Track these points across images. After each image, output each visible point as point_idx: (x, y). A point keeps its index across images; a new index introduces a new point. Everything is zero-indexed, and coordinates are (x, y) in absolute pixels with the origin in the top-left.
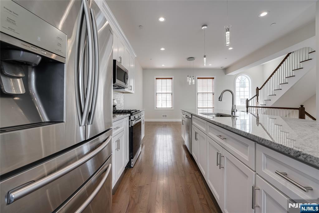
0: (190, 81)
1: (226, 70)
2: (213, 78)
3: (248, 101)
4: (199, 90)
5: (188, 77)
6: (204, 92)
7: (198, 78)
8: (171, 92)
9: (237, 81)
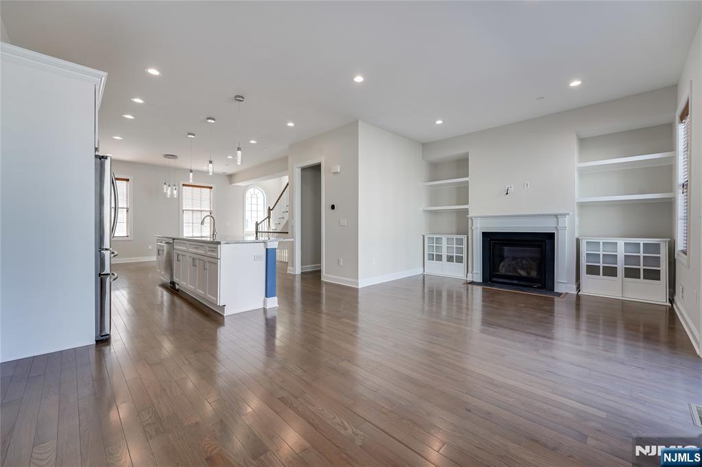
0: (169, 193)
1: (230, 177)
2: (211, 188)
3: (257, 224)
4: (186, 205)
5: (165, 186)
6: (195, 209)
7: (184, 185)
8: (125, 207)
9: (248, 195)
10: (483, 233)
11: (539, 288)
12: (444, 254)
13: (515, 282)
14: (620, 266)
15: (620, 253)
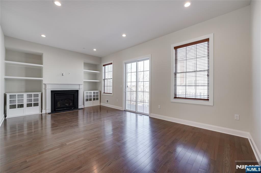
10: (51, 91)
11: (74, 109)
12: (25, 103)
13: (65, 109)
14: (92, 98)
15: (92, 95)
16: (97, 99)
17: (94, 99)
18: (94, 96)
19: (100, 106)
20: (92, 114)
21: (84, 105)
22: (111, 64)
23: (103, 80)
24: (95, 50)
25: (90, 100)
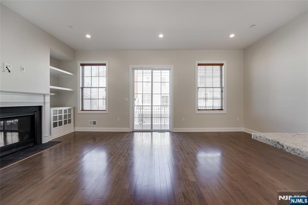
14: (63, 120)
15: (63, 114)
16: (70, 121)
17: (65, 123)
18: (65, 116)
19: (74, 132)
20: (63, 148)
21: (51, 135)
22: (105, 65)
23: (81, 90)
24: (88, 36)
25: (60, 124)
